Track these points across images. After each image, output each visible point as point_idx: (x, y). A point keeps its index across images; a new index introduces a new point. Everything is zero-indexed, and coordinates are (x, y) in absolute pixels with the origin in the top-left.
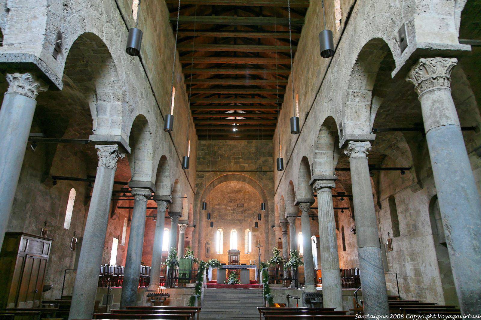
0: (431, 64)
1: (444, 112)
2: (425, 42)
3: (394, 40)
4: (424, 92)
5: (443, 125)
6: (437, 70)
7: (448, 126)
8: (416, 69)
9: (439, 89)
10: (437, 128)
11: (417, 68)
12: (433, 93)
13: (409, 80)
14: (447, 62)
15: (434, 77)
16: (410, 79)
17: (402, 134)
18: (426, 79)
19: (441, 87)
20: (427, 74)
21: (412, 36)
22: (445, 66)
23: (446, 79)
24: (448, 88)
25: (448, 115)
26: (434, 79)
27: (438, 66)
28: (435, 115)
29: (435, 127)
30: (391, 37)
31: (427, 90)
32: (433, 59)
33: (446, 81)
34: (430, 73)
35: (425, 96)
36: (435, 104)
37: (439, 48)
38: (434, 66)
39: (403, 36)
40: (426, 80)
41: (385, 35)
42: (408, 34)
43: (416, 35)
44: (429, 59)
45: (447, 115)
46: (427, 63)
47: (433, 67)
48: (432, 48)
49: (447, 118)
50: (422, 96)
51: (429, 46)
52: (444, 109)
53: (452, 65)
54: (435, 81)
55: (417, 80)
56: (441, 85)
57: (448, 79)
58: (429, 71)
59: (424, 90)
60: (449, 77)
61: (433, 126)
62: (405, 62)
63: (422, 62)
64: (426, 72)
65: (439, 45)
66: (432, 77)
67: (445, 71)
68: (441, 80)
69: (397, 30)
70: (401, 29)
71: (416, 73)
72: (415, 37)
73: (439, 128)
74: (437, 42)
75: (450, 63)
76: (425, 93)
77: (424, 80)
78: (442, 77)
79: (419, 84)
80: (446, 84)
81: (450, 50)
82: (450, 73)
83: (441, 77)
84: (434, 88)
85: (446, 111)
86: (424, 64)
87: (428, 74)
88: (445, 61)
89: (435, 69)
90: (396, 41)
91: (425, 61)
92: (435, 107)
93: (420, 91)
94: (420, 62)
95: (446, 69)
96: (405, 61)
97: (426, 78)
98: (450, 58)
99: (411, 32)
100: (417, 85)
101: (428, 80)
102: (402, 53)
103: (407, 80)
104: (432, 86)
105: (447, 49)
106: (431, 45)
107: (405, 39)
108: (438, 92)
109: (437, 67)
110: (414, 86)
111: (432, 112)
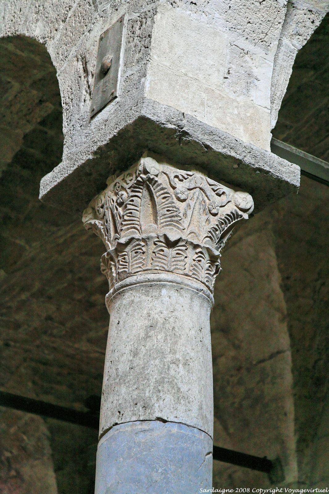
0: (174, 188)
1: (172, 372)
2: (171, 104)
3: (80, 66)
4: (128, 280)
5: (159, 419)
6: (185, 215)
7: (175, 429)
8: (123, 188)
9: (179, 287)
10: (139, 426)
11: (125, 185)
12: (155, 293)
13: (93, 222)
14: (224, 199)
15: (173, 237)
16: (97, 222)
17: (43, 429)
18: (144, 236)
19: (186, 280)
20: (152, 218)
21: (136, 68)
22: (214, 211)
23: (207, 256)
24: (205, 289)
25: (184, 388)
26: (171, 244)
27: (192, 203)
28: (142, 376)
29: (134, 418)
30: (73, 51)
31: (140, 277)
32: (183, 172)
33: (205, 263)
34: (161, 220)
35: (128, 297)
36: (152, 333)
37: (208, 143)
38: (179, 199)
39: (109, 57)
40: (143, 240)
41: (58, 36)
42: (126, 57)
43: (149, 72)
44: (172, 171)
45: (180, 385)
46: (162, 179)
47: (175, 200)
48: (185, 133)
49: (179, 396)
50: (119, 292)
51: (180, 123)
52: (175, 362)
53: (234, 216)
54: (172, 252)
55: (116, 231)
56: (186, 271)
57: (213, 259)
58: (161, 211)
59: (130, 275)
60: (217, 253)
61: (128, 416)
62: (95, 153)
63: (146, 172)
64: (150, 210)
65: (211, 133)
66: (165, 237)
67: (208, 227)
68: (191, 254)
69: (97, 31)
70: (110, 34)
71: (120, 204)
72: (145, 75)
73: (145, 426)
74: (206, 121)
75: (230, 209)
76: (131, 284)
77: (137, 236)
78: (196, 246)
79: (121, 247)
80: (203, 275)
81: (239, 162)
82: (225, 240)
83: (192, 244)
84: (164, 276)
85: (181, 369)
86: (151, 180)
87: (156, 221)
88: (219, 195)
89: (182, 211)
90: (86, 70)
91: (156, 172)
92: (149, 344)
93: (118, 274)
94: (141, 168)
95: (214, 221)
96: (95, 148)
97: (146, 231)
98: (236, 190)
99: (137, 56)
100: (111, 248)
101: (151, 243)
102: (92, 117)
103: (88, 219)
104: (158, 265)
105: (233, 154)
106: (184, 122)
107: (111, 74)
108: (174, 294)
109: (189, 205)
110: (104, 248)
111: (137, 361)
